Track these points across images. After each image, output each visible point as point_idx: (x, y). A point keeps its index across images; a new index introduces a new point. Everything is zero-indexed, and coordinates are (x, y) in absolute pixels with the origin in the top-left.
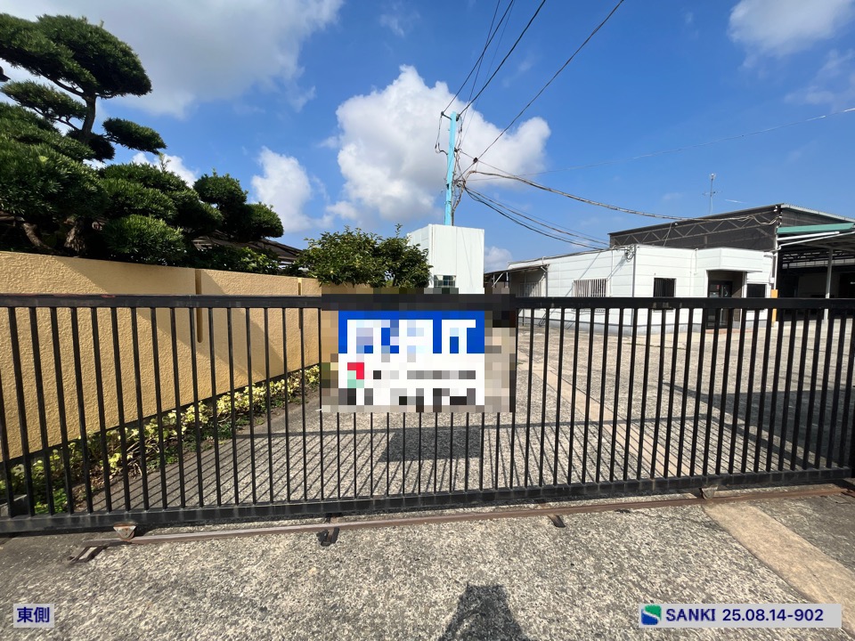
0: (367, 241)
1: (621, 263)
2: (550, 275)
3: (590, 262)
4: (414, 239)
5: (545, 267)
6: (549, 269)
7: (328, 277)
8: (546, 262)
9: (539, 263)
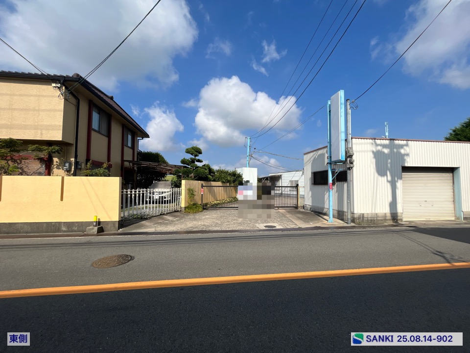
0: (227, 172)
1: (302, 175)
2: (282, 178)
3: (293, 175)
4: (239, 171)
5: (281, 176)
6: (282, 176)
7: (223, 182)
8: (281, 174)
9: (279, 174)
